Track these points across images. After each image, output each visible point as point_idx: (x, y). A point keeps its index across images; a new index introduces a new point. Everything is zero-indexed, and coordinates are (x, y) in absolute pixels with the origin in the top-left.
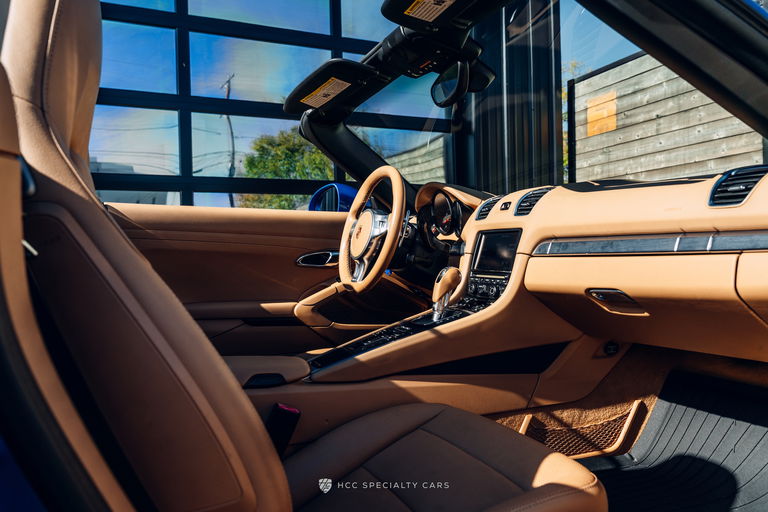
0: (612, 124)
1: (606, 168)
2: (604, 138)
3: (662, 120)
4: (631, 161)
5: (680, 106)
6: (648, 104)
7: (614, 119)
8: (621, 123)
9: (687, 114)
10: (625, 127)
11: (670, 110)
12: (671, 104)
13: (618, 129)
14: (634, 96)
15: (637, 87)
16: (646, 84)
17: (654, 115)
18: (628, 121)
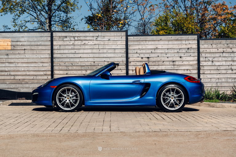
0: (10, 48)
1: (7, 60)
2: (7, 51)
3: (26, 50)
4: (16, 59)
5: (31, 48)
6: (22, 45)
7: (10, 47)
8: (12, 48)
9: (33, 50)
10: (14, 50)
11: (28, 48)
12: (28, 47)
13: (11, 50)
14: (17, 42)
15: (18, 40)
16: (21, 40)
17: (23, 49)
18: (15, 48)
